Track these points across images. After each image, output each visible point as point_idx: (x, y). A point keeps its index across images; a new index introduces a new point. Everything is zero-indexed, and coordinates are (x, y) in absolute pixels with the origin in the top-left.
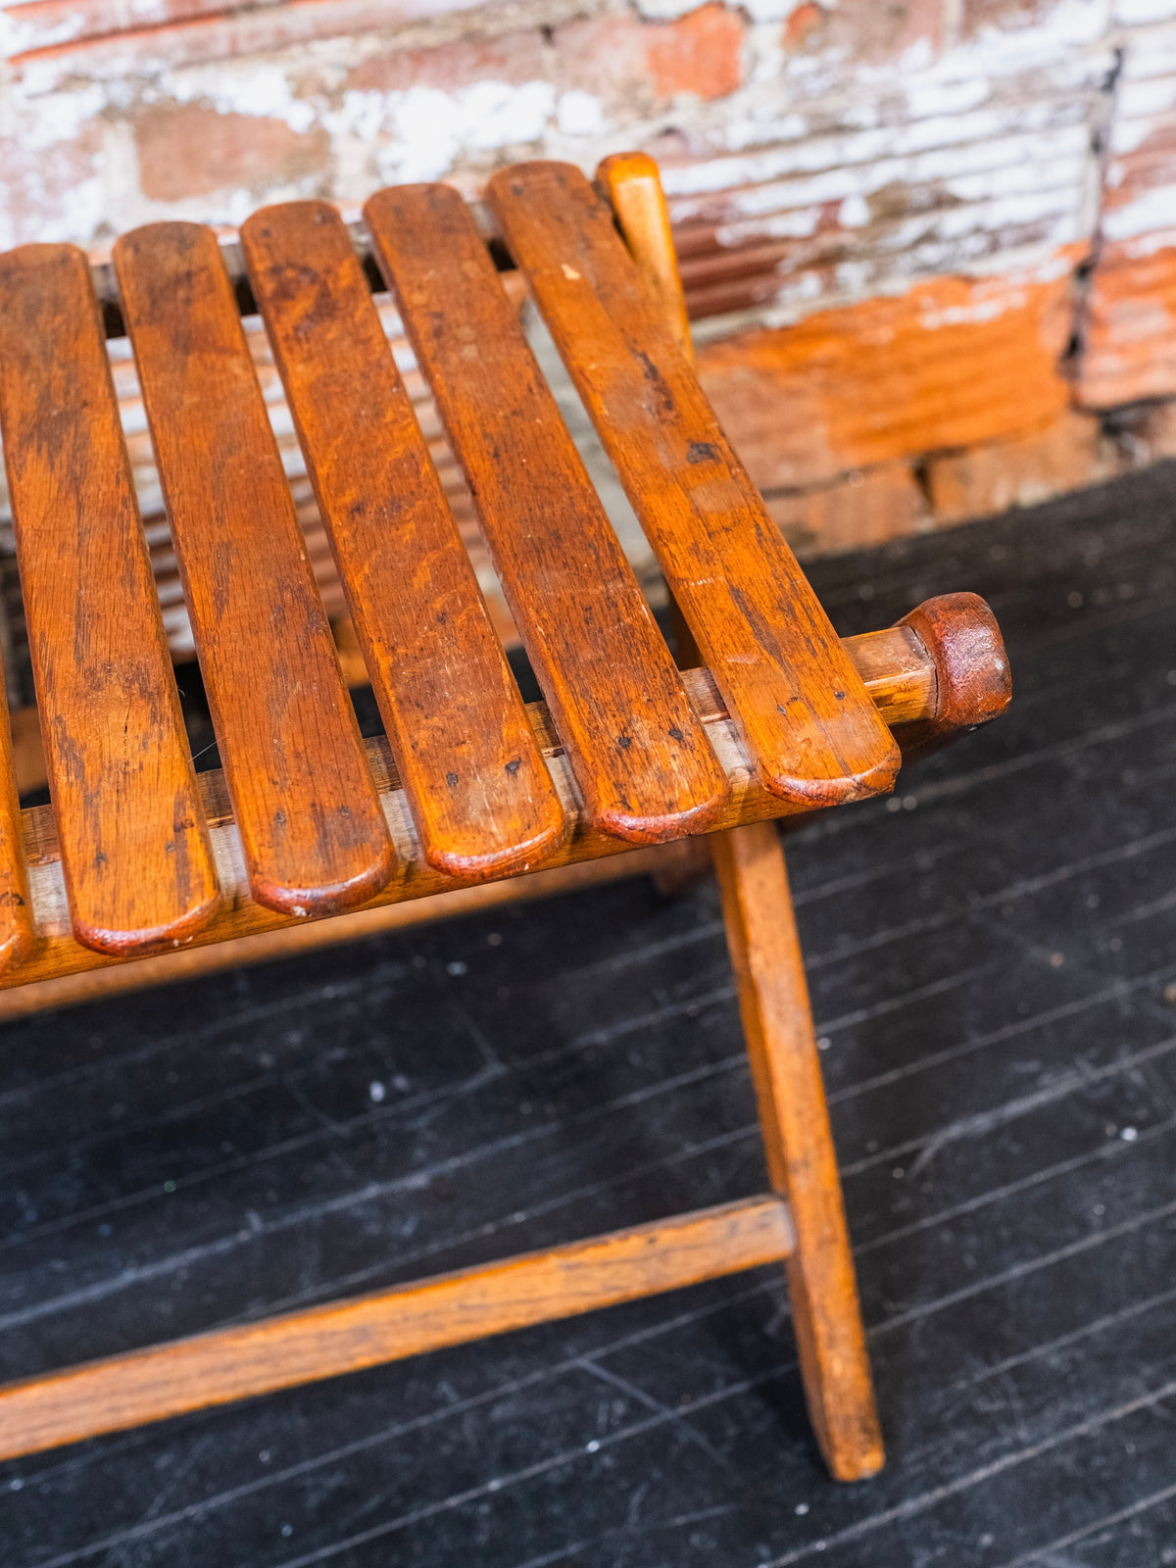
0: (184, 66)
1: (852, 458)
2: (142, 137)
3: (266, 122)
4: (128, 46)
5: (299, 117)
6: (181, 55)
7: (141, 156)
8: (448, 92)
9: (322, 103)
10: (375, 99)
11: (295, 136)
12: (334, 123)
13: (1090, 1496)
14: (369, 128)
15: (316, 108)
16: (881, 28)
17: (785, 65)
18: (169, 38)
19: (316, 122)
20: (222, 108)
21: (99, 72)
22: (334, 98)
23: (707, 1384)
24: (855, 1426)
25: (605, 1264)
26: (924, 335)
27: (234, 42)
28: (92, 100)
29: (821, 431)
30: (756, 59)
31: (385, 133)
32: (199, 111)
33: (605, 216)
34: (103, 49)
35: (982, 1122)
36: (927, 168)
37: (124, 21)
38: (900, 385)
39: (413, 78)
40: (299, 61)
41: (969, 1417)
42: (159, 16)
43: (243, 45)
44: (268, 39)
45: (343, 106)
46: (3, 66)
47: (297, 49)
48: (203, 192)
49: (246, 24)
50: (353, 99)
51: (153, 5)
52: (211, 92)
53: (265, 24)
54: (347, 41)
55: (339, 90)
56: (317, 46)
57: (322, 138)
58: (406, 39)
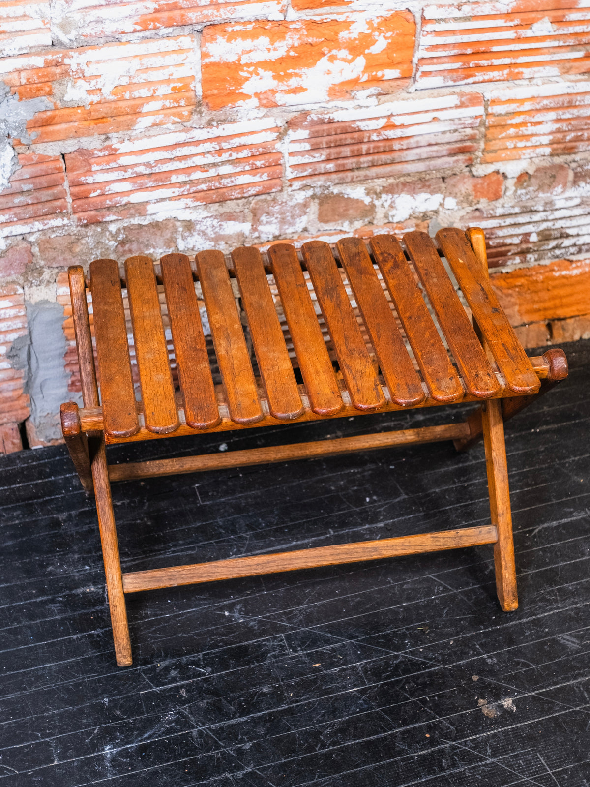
0: (337, 184)
1: (526, 319)
2: (321, 204)
3: (358, 201)
4: (322, 178)
5: (367, 200)
6: (337, 181)
7: (319, 209)
8: (412, 196)
9: (375, 196)
10: (390, 196)
11: (366, 205)
12: (376, 202)
13: (577, 622)
14: (387, 205)
15: (372, 198)
16: (547, 181)
17: (516, 191)
18: (334, 176)
19: (372, 202)
20: (346, 196)
21: (313, 185)
22: (378, 195)
23: (467, 584)
24: (511, 594)
25: (444, 538)
26: (554, 279)
27: (352, 178)
28: (310, 193)
29: (517, 308)
30: (506, 189)
31: (392, 206)
32: (339, 197)
33: (469, 245)
34: (315, 178)
35: (554, 523)
36: (559, 224)
37: (323, 171)
38: (545, 295)
39: (402, 191)
40: (370, 184)
41: (544, 599)
42: (333, 170)
43: (355, 180)
44: (362, 178)
45: (381, 197)
46: (287, 181)
47: (370, 181)
48: (335, 221)
49: (356, 173)
50: (384, 196)
51: (331, 166)
52: (343, 192)
53: (362, 173)
54: (384, 179)
55: (380, 193)
56: (376, 180)
57: (373, 206)
58: (402, 179)
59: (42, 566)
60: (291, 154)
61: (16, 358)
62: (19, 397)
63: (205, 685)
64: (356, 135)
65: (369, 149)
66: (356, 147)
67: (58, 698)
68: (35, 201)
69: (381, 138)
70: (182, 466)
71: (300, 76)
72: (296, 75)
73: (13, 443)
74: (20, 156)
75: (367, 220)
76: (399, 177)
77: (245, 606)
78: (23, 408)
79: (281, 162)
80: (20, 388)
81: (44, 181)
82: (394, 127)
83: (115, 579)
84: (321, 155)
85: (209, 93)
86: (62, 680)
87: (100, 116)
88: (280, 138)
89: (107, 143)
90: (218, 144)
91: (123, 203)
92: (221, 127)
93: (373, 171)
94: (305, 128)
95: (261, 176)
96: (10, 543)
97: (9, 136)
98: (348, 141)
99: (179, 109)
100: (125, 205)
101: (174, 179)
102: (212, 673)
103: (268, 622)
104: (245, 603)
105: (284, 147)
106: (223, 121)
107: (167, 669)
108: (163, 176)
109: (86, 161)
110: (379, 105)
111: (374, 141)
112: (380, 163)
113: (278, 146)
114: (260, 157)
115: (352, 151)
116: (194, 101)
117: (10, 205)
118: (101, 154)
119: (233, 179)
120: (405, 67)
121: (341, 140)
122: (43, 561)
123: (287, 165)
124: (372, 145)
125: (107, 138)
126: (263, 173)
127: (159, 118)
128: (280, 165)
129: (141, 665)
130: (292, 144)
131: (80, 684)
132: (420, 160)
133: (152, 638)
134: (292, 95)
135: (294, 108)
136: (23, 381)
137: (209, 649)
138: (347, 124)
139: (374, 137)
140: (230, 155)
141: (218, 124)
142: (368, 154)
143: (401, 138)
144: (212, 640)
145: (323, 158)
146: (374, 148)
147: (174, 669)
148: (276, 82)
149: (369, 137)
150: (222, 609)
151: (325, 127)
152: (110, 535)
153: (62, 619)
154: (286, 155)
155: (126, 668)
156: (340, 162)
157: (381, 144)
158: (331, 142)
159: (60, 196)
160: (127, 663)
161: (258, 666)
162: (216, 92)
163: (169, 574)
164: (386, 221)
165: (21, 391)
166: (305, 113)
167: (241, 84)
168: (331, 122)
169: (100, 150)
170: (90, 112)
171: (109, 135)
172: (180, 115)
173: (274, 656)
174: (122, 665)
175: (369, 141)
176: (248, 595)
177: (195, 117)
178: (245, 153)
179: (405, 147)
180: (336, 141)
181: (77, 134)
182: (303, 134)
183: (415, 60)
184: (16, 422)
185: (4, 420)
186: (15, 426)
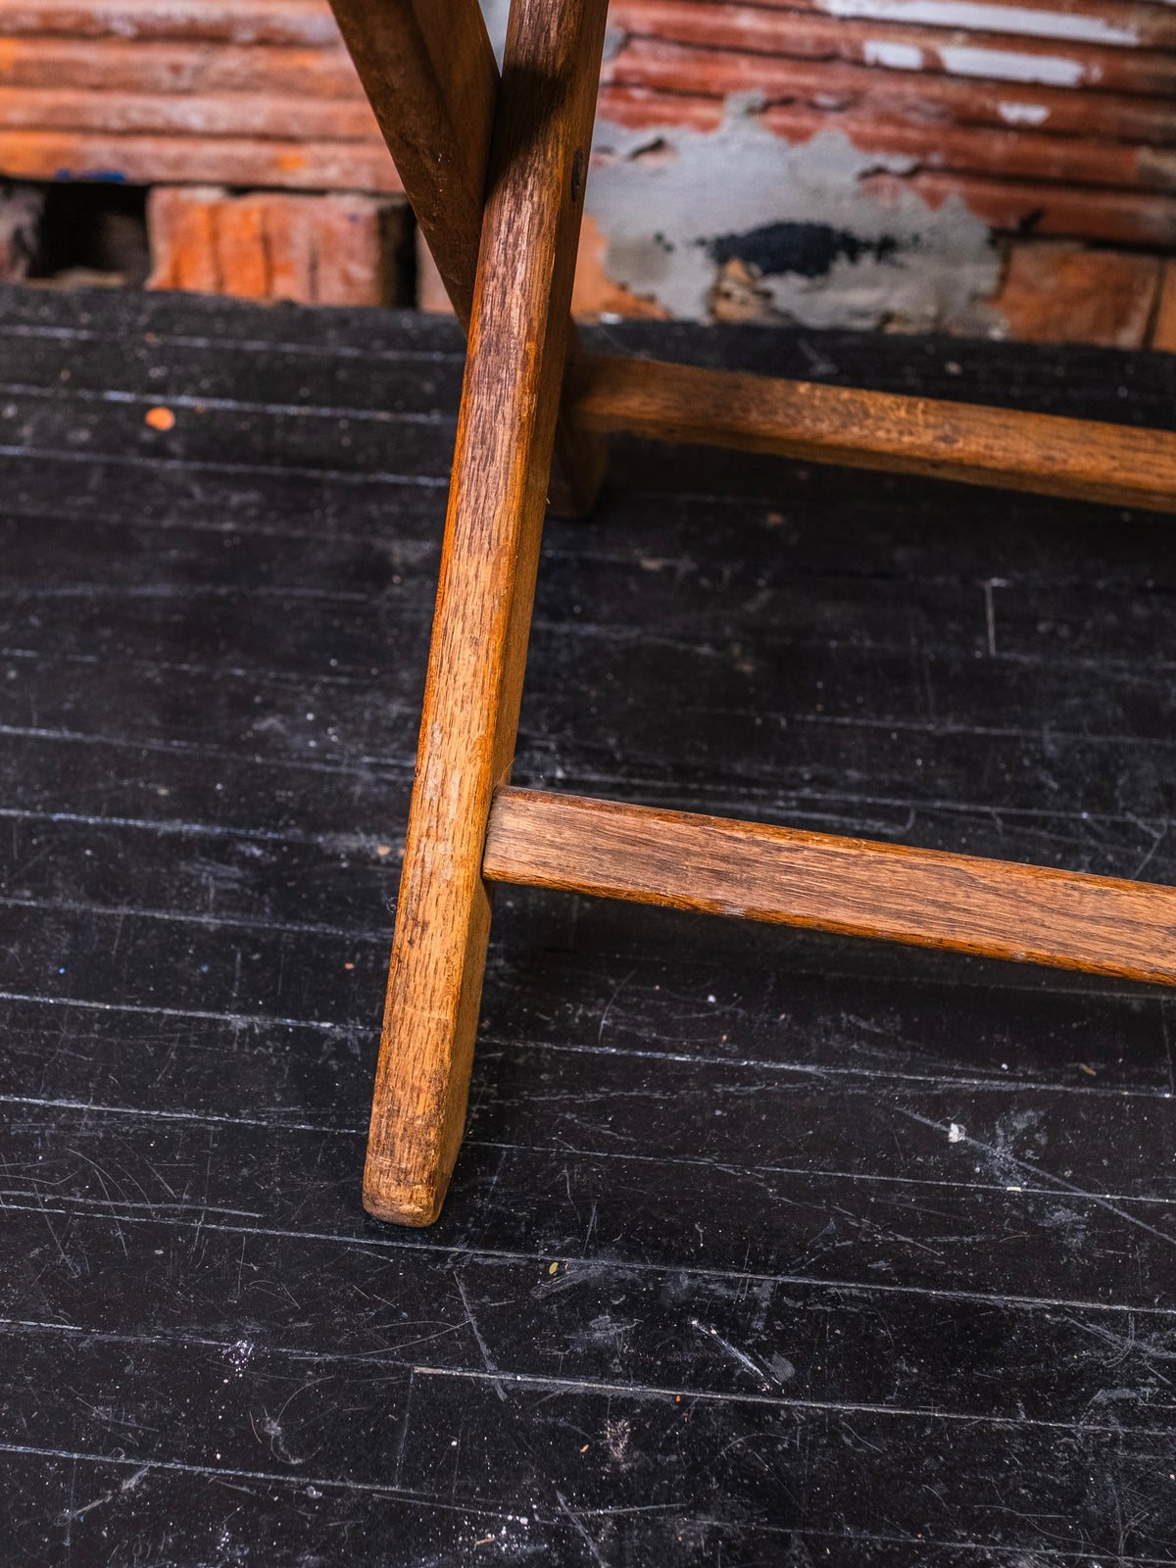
59: (244, 706)
63: (737, 1442)
67: (37, 1264)
70: (945, 439)
73: (348, 280)
77: (1050, 1125)
83: (453, 791)
86: (96, 1191)
96: (164, 590)
102: (792, 1389)
103: (1141, 1234)
104: (1059, 1114)
107: (584, 1300)
122: (257, 688)
129: (473, 1241)
131: (161, 1235)
133: (572, 1134)
137: (816, 1271)
144: (848, 1232)
147: (618, 1312)
150: (942, 1107)
152: (486, 573)
153: (222, 934)
155: (398, 1230)
160: (407, 1207)
161: (1026, 1434)
163: (725, 847)
173: (1127, 1411)
174: (382, 1211)
176: (1083, 1079)
184: (375, 194)
185: (332, 174)
186: (368, 208)
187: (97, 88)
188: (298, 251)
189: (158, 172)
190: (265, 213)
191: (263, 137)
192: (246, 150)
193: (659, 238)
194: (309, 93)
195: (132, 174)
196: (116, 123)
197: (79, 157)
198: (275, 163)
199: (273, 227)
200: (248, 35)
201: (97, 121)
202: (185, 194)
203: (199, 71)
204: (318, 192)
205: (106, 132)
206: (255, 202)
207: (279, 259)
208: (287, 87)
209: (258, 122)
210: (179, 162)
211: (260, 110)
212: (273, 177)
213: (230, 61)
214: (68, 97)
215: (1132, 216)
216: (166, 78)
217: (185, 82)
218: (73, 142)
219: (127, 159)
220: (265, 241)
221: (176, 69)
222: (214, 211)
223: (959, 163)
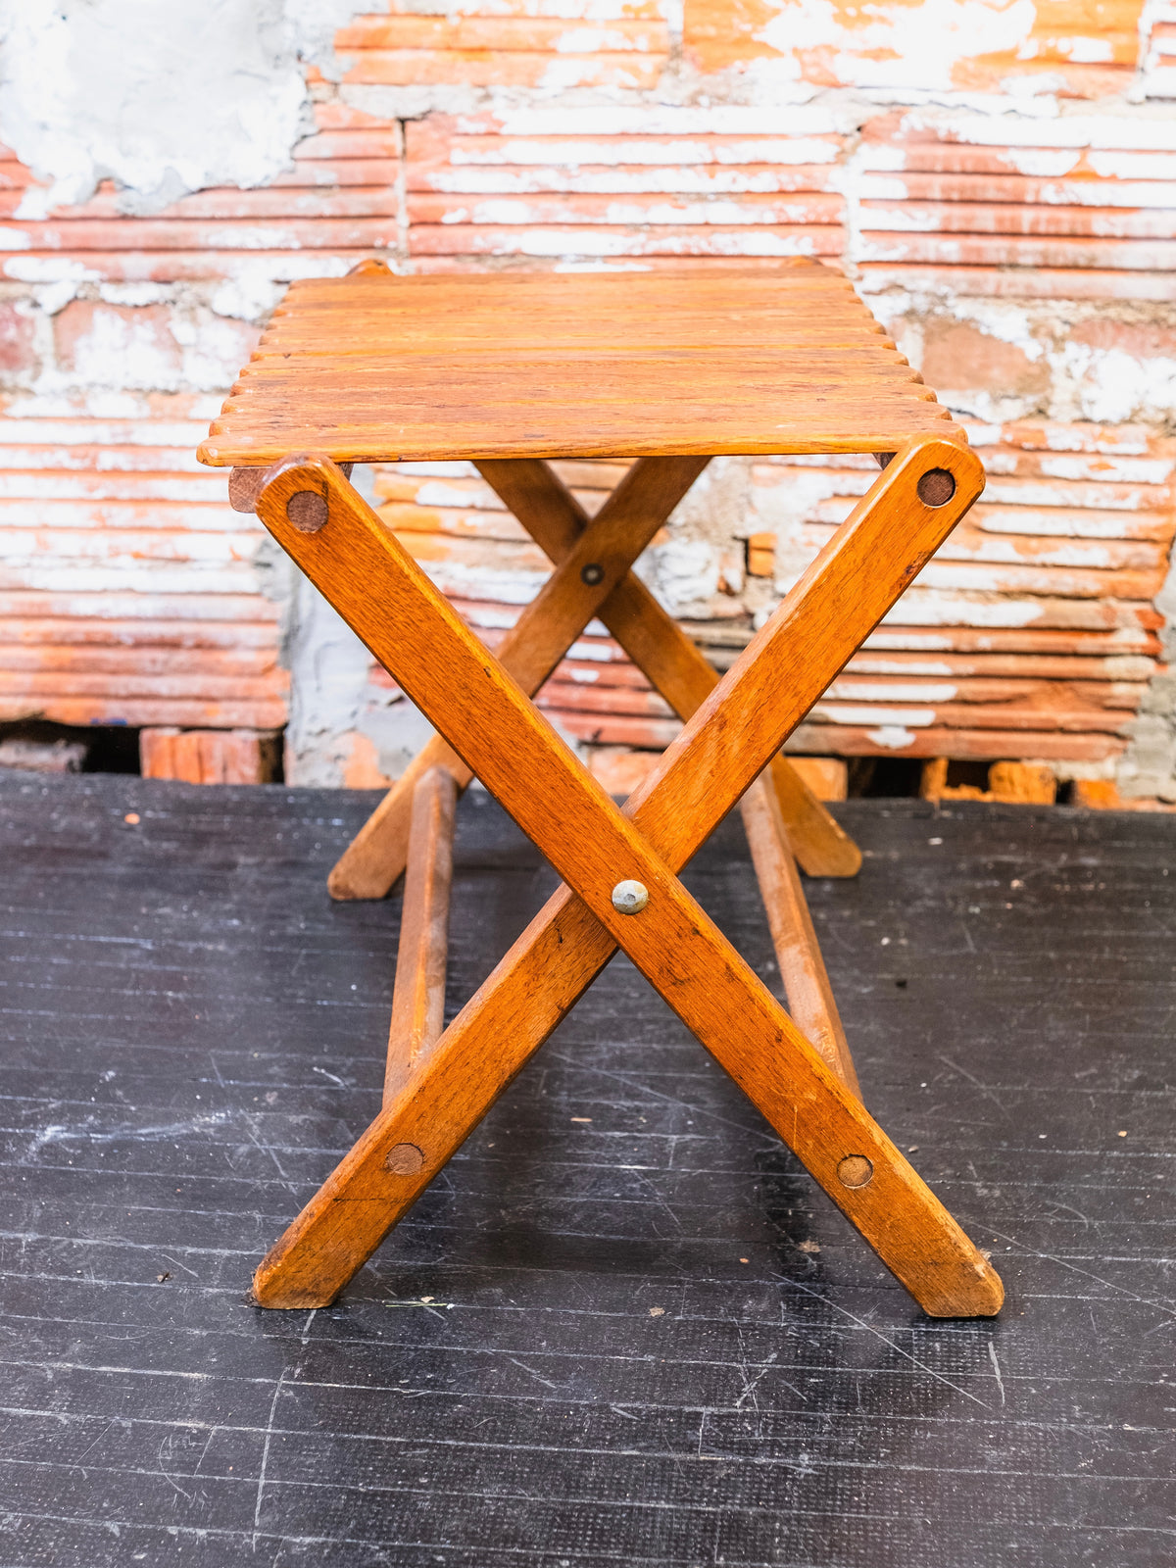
0: (966, 295)
2: (929, 338)
3: (1010, 347)
4: (932, 273)
5: (1032, 349)
6: (963, 288)
7: (925, 351)
8: (1138, 360)
9: (1050, 344)
10: (1086, 350)
11: (1030, 364)
12: (1054, 360)
14: (1078, 371)
15: (1044, 347)
18: (958, 274)
19: (1043, 356)
20: (984, 331)
21: (909, 287)
22: (1058, 342)
27: (999, 287)
28: (902, 303)
31: (1088, 377)
32: (967, 324)
34: (915, 272)
37: (932, 257)
39: (1114, 342)
40: (1040, 311)
42: (955, 258)
43: (1004, 291)
44: (1021, 291)
45: (1063, 350)
46: (854, 267)
47: (1038, 302)
48: (961, 388)
49: (1008, 276)
50: (1071, 347)
51: (951, 248)
52: (978, 317)
53: (1021, 279)
54: (1072, 305)
55: (1063, 339)
56: (1052, 303)
57: (1046, 369)
58: (1112, 312)
60: (863, 201)
61: (269, 573)
62: (268, 670)
63: (324, 1098)
64: (1009, 183)
65: (1036, 222)
66: (1007, 212)
68: (338, 212)
69: (1064, 199)
71: (891, 24)
72: (882, 20)
74: (319, 108)
75: (1032, 399)
76: (1107, 305)
78: (273, 699)
79: (840, 217)
80: (272, 648)
81: (358, 172)
82: (1092, 176)
84: (930, 216)
85: (696, 31)
87: (476, 44)
88: (841, 158)
89: (486, 106)
90: (711, 148)
91: (509, 248)
92: (717, 110)
93: (1046, 281)
94: (897, 144)
95: (796, 243)
97: (299, 57)
98: (991, 195)
99: (634, 59)
100: (513, 255)
101: (616, 212)
102: (354, 1086)
105: (849, 182)
106: (722, 99)
107: (270, 1063)
108: (593, 202)
109: (442, 141)
110: (1060, 116)
111: (1048, 205)
112: (1061, 261)
113: (836, 179)
114: (798, 198)
115: (1000, 221)
116: (666, 43)
117: (289, 211)
118: (472, 128)
119: (737, 237)
120: (1123, 39)
121: (974, 188)
123: (854, 226)
124: (1044, 214)
125: (488, 97)
126: (801, 237)
127: (592, 68)
128: (839, 225)
130: (868, 178)
131: (82, 1046)
132: (1155, 271)
134: (870, 62)
135: (873, 95)
136: (276, 633)
138: (989, 152)
139: (1049, 194)
140: (734, 181)
141: (712, 104)
142: (1034, 235)
143: (1111, 208)
145: (934, 224)
146: (1049, 221)
147: (282, 1066)
148: (838, 28)
149: (1038, 192)
151: (942, 151)
154: (853, 203)
156: (974, 242)
157: (1065, 215)
158: (952, 189)
159: (386, 210)
162: (712, 31)
164: (1077, 415)
165: (273, 656)
166: (897, 108)
167: (763, 22)
168: (951, 142)
169: (471, 119)
170: (456, 33)
171: (492, 89)
172: (635, 71)
175: (1037, 204)
177: (667, 80)
178: (765, 181)
179: (1119, 232)
180: (962, 190)
181: (431, 78)
182: (892, 157)
183: (1145, 25)
184: (258, 730)
185: (233, 718)
186: (253, 737)
187: (114, 673)
188: (216, 763)
189: (144, 719)
190: (200, 740)
191: (198, 698)
192: (190, 706)
193: (404, 750)
194: (222, 673)
195: (131, 721)
196: (123, 692)
197: (102, 711)
198: (205, 713)
199: (204, 749)
200: (190, 642)
201: (112, 691)
202: (159, 732)
203: (166, 663)
204: (228, 729)
205: (117, 697)
206: (194, 736)
207: (207, 766)
208: (210, 671)
209: (196, 690)
210: (155, 713)
211: (197, 684)
212: (203, 721)
213: (181, 657)
214: (98, 678)
215: (648, 732)
216: (149, 667)
217: (158, 668)
218: (101, 704)
219: (129, 712)
220: (200, 756)
221: (154, 662)
222: (173, 740)
223: (555, 703)
